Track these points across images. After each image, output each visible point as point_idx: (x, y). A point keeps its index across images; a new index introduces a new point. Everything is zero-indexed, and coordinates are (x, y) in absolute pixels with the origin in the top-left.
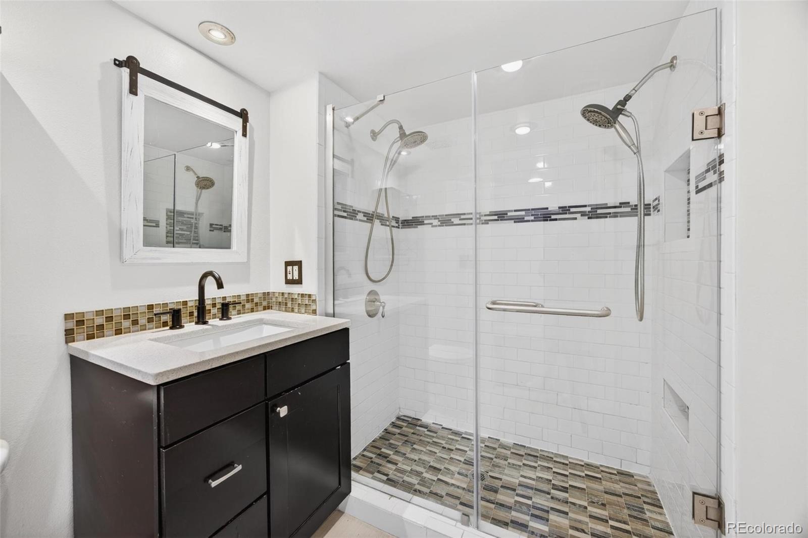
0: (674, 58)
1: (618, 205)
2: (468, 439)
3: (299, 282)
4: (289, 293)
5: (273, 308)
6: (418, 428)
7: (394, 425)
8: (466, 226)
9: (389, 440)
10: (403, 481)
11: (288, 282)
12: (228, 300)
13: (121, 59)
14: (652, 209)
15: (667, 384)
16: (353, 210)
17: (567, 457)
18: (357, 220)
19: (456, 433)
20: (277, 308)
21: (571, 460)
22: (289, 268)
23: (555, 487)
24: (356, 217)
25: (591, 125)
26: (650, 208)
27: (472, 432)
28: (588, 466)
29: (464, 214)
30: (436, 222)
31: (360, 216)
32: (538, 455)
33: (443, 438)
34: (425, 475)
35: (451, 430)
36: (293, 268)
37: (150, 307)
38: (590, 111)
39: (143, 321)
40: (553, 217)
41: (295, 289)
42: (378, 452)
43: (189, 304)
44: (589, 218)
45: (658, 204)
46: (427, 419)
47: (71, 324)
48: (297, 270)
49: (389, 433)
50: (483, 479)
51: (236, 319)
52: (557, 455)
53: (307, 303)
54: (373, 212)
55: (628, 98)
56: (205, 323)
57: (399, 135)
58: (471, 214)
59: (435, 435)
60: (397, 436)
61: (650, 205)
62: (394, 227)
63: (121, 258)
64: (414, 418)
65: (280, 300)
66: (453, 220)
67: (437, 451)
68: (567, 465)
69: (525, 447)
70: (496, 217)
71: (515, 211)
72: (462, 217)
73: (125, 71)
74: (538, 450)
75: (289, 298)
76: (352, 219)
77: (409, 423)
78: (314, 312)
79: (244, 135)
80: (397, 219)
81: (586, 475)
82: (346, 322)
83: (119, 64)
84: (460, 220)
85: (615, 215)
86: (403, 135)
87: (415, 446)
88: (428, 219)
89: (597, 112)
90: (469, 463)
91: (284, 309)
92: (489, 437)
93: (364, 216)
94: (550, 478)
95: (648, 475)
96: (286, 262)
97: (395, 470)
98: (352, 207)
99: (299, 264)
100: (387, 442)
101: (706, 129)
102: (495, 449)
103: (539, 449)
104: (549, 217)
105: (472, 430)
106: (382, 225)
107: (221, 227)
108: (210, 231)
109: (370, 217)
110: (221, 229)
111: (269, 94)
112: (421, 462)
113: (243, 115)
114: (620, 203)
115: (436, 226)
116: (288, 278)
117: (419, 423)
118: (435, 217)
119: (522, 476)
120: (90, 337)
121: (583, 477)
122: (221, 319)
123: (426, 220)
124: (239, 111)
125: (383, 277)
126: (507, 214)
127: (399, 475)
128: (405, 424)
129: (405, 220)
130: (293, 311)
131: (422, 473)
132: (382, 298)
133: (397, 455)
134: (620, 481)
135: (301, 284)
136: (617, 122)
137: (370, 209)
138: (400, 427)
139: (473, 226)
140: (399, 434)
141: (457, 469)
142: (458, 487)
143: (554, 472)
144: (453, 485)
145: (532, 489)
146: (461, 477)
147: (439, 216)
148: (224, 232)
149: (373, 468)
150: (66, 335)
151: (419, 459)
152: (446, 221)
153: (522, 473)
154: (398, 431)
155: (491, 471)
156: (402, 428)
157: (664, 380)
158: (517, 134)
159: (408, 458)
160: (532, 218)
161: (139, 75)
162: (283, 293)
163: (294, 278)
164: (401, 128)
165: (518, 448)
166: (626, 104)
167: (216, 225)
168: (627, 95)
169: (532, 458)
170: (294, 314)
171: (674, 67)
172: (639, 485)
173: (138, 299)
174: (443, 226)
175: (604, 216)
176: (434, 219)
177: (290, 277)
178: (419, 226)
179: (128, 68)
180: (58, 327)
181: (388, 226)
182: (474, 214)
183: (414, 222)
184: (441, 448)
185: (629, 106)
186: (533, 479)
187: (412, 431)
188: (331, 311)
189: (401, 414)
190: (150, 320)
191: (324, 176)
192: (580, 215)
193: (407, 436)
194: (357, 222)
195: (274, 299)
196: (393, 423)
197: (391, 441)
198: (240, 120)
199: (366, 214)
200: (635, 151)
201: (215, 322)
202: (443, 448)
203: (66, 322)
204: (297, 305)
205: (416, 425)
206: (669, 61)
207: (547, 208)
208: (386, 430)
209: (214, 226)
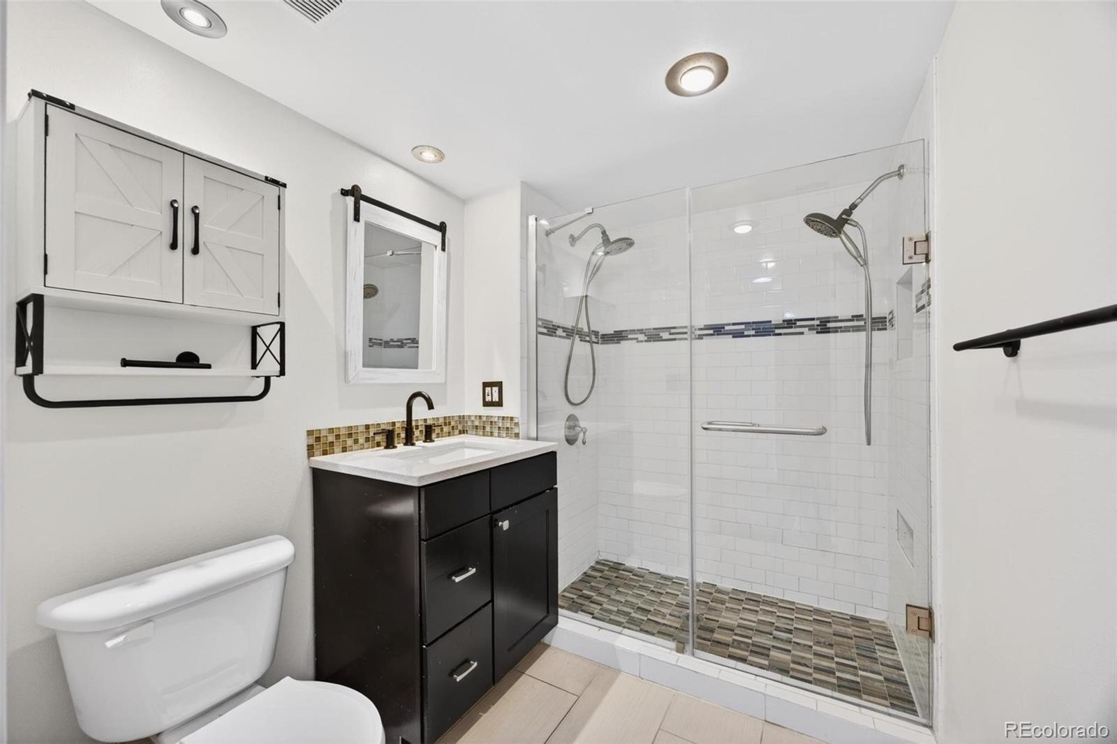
0: (902, 167)
1: (851, 318)
2: (681, 584)
3: (499, 404)
4: (487, 416)
5: (468, 432)
6: (621, 572)
7: (593, 568)
8: (677, 342)
9: (590, 583)
10: (610, 619)
11: (486, 404)
12: (429, 422)
13: (347, 189)
14: (888, 324)
15: (902, 516)
16: (553, 325)
17: (794, 603)
18: (556, 336)
19: (666, 578)
20: (474, 433)
21: (799, 606)
22: (488, 389)
23: (778, 629)
24: (555, 333)
25: (816, 232)
26: (886, 322)
27: (687, 578)
28: (818, 611)
29: (675, 328)
30: (642, 337)
31: (560, 332)
32: (761, 600)
33: (650, 582)
34: (633, 615)
35: (659, 574)
36: (492, 390)
37: (367, 427)
38: (813, 221)
39: (361, 441)
40: (777, 331)
41: (494, 412)
42: (580, 593)
43: (398, 425)
44: (817, 333)
45: (892, 318)
46: (632, 563)
47: (312, 441)
48: (497, 391)
49: (589, 576)
50: (698, 620)
51: (438, 442)
52: (782, 601)
53: (509, 426)
54: (572, 327)
55: (854, 206)
56: (413, 444)
57: (602, 241)
58: (686, 327)
59: (641, 579)
60: (598, 579)
61: (886, 318)
62: (594, 342)
63: (345, 379)
64: (616, 563)
65: (477, 423)
66: (661, 334)
67: (645, 594)
68: (793, 610)
69: (745, 592)
70: (712, 332)
71: (734, 324)
72: (673, 331)
73: (350, 200)
74: (760, 595)
75: (488, 422)
76: (552, 336)
77: (611, 568)
78: (517, 435)
79: (443, 249)
80: (596, 333)
81: (814, 619)
82: (553, 446)
83: (345, 193)
84: (670, 334)
85: (846, 330)
86: (606, 240)
87: (619, 589)
88: (632, 334)
89: (820, 222)
90: (683, 606)
91: (481, 433)
92: (704, 583)
93: (564, 331)
94: (774, 621)
95: (885, 620)
96: (484, 383)
97: (600, 610)
98: (552, 322)
99: (499, 385)
100: (589, 585)
101: (915, 254)
102: (711, 594)
103: (762, 594)
104: (772, 331)
105: (687, 575)
106: (581, 340)
107: (381, 342)
108: (370, 346)
109: (570, 333)
110: (380, 344)
111: (463, 201)
112: (627, 603)
113: (442, 228)
114: (853, 316)
115: (642, 341)
116: (487, 400)
117: (622, 567)
118: (641, 331)
119: (741, 619)
120: (325, 453)
121: (811, 621)
122: (425, 441)
123: (629, 334)
124: (438, 225)
125: (583, 399)
126: (724, 328)
127: (605, 614)
128: (607, 568)
129: (605, 335)
130: (492, 434)
131: (630, 613)
132: (582, 424)
133: (601, 596)
134: (853, 626)
135: (502, 406)
136: (842, 232)
137: (569, 324)
138: (601, 571)
139: (689, 342)
140: (600, 577)
141: (669, 612)
142: (670, 626)
143: (778, 616)
144: (664, 624)
145: (752, 630)
146: (672, 618)
147: (646, 329)
148: (385, 347)
149: (575, 607)
150: (308, 450)
151: (626, 601)
152: (654, 336)
153: (740, 616)
154: (599, 574)
155: (707, 614)
156: (603, 572)
157: (898, 511)
158: (735, 233)
159: (613, 600)
160: (753, 332)
161: (361, 202)
162: (480, 416)
163: (494, 400)
164: (604, 233)
165: (739, 593)
166: (852, 213)
167: (375, 339)
168: (853, 203)
169: (754, 603)
170: (494, 438)
171: (902, 176)
172: (874, 629)
173: (358, 418)
174: (650, 341)
175: (836, 330)
176: (640, 333)
177: (488, 399)
178: (622, 342)
179: (353, 196)
180: (302, 442)
181: (589, 342)
182: (689, 328)
183: (617, 337)
184: (649, 592)
185: (855, 215)
186: (754, 622)
187: (615, 575)
188: (534, 435)
189: (600, 558)
190: (367, 440)
191: (525, 290)
192: (807, 329)
193: (610, 579)
194: (557, 338)
195: (469, 423)
196: (592, 567)
197: (592, 584)
198: (439, 234)
199: (565, 330)
200: (862, 264)
201: (420, 444)
202: (652, 591)
203: (308, 438)
204: (497, 429)
205: (620, 570)
206: (897, 169)
207: (770, 322)
208: (585, 573)
209: (373, 341)
